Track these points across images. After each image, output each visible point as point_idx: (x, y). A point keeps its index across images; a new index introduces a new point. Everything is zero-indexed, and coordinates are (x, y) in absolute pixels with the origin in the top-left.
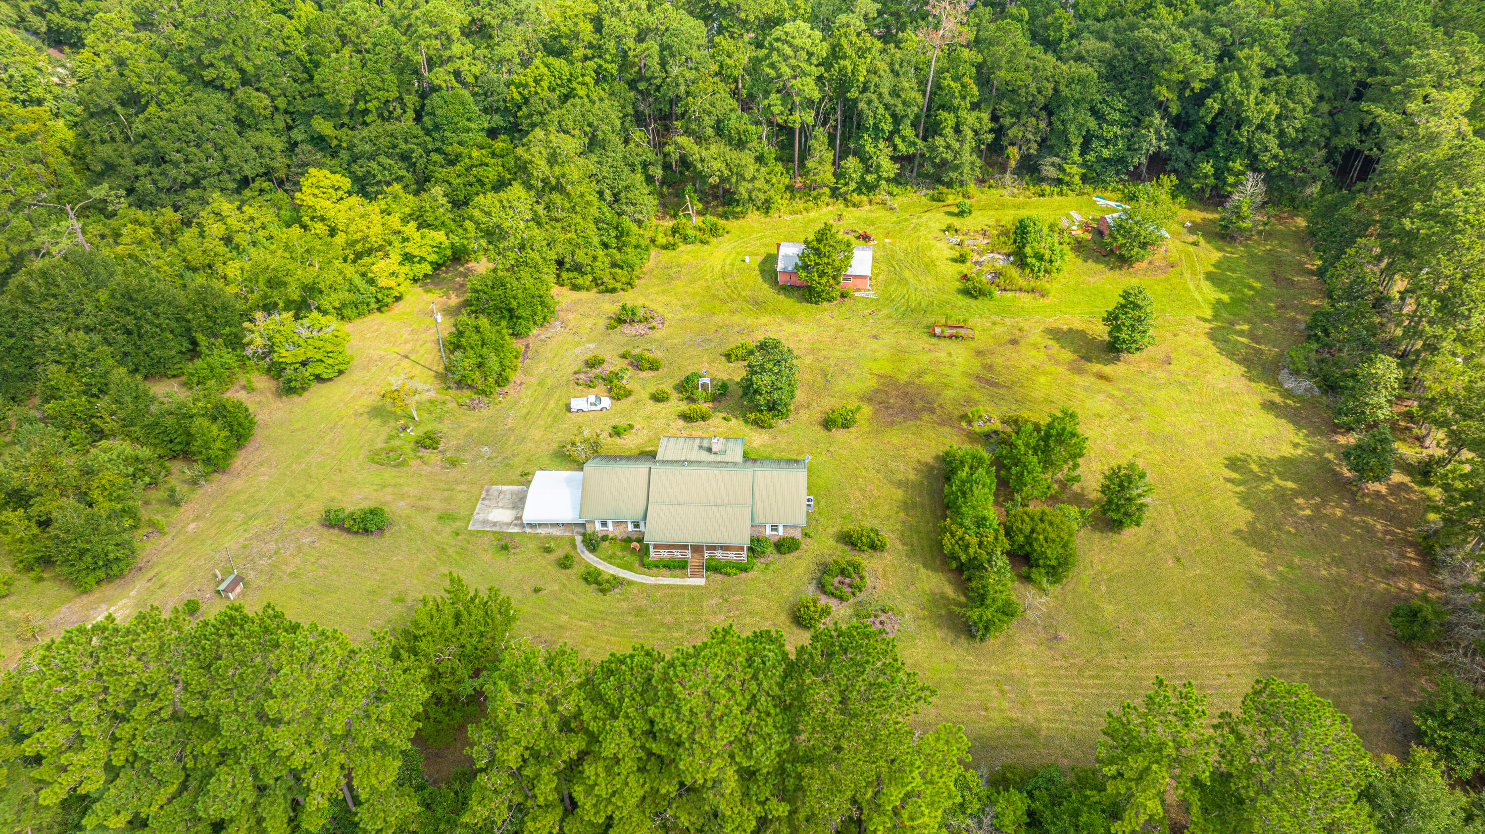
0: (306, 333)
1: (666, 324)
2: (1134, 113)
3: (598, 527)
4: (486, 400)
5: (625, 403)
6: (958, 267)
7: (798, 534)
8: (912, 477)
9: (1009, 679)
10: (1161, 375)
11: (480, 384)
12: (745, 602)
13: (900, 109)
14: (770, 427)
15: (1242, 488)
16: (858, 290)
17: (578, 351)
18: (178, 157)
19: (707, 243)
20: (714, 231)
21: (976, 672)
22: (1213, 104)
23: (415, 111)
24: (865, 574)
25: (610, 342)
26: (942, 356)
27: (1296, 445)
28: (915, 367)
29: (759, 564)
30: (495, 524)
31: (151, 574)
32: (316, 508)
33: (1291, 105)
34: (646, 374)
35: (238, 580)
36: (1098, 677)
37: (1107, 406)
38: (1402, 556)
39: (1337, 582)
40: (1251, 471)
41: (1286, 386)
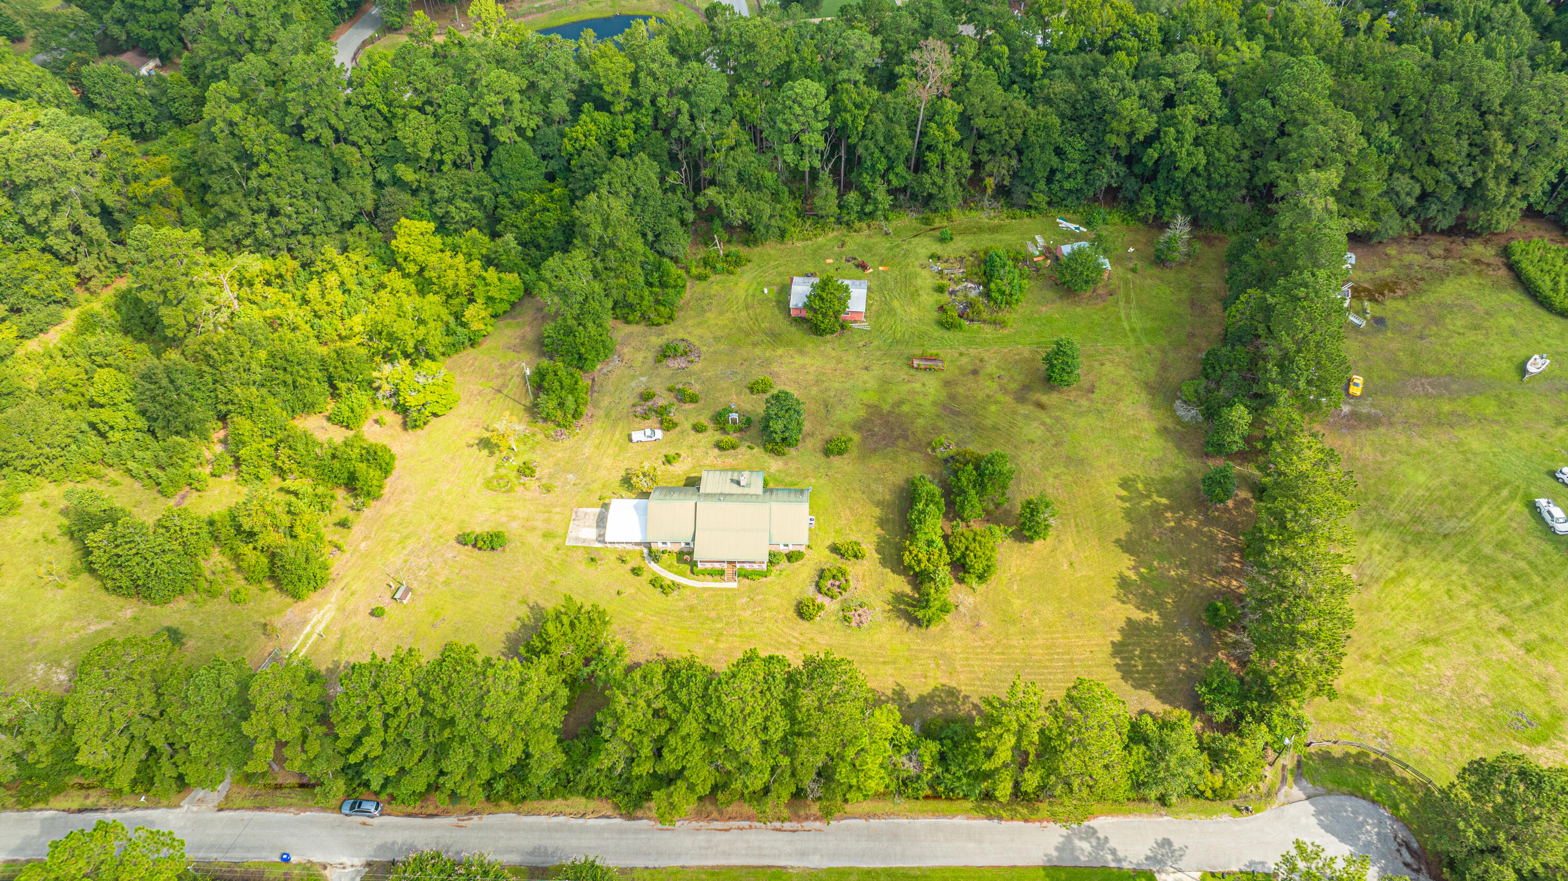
0: (422, 380)
1: (702, 357)
2: (1091, 153)
3: (660, 545)
4: (566, 432)
5: (673, 433)
6: (937, 296)
7: (802, 549)
8: (887, 497)
9: (943, 655)
10: (1084, 403)
11: (560, 419)
12: (765, 600)
13: (893, 153)
14: (784, 454)
15: (1127, 505)
16: (855, 322)
17: (633, 384)
18: (289, 209)
19: (732, 273)
20: (738, 262)
21: (921, 651)
22: (1153, 153)
23: (483, 157)
24: (849, 578)
25: (658, 375)
26: (917, 386)
27: (1176, 467)
28: (896, 397)
29: (775, 570)
30: (584, 541)
31: (342, 584)
32: (453, 530)
33: (1217, 154)
34: (688, 406)
35: (408, 590)
36: (1003, 653)
37: (1039, 433)
38: (1230, 559)
39: (1182, 580)
40: (1137, 489)
41: (1178, 413)
